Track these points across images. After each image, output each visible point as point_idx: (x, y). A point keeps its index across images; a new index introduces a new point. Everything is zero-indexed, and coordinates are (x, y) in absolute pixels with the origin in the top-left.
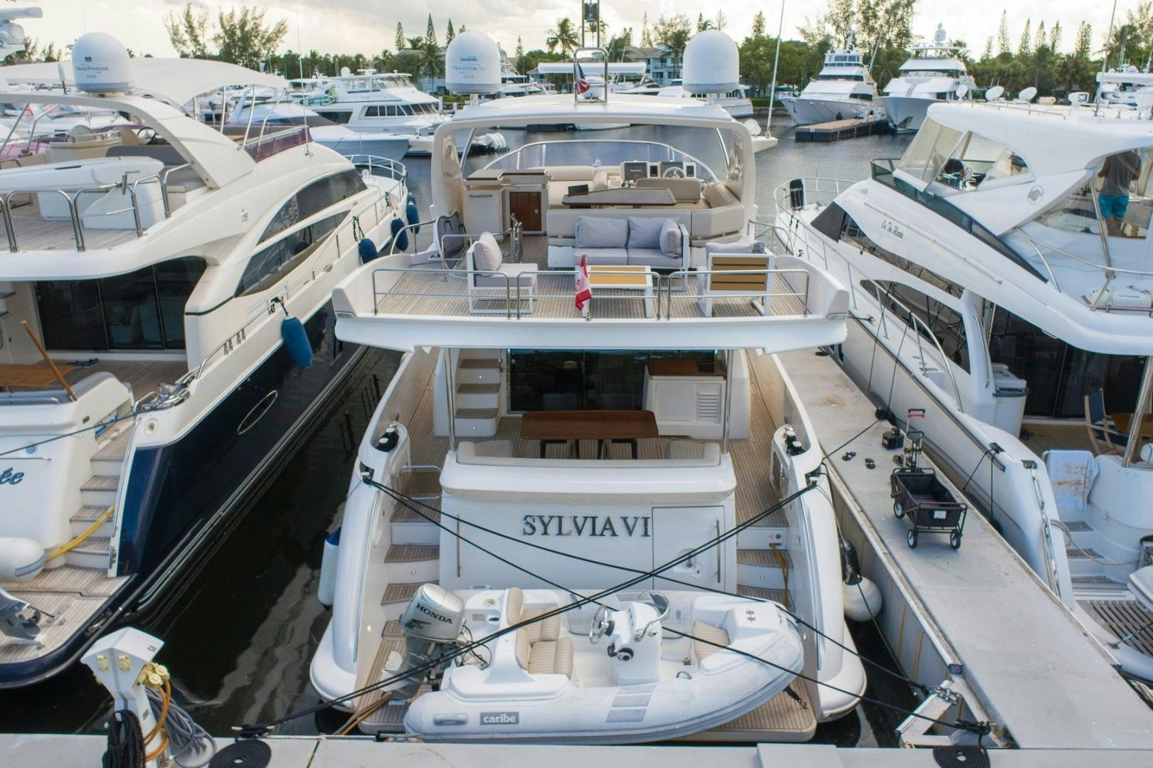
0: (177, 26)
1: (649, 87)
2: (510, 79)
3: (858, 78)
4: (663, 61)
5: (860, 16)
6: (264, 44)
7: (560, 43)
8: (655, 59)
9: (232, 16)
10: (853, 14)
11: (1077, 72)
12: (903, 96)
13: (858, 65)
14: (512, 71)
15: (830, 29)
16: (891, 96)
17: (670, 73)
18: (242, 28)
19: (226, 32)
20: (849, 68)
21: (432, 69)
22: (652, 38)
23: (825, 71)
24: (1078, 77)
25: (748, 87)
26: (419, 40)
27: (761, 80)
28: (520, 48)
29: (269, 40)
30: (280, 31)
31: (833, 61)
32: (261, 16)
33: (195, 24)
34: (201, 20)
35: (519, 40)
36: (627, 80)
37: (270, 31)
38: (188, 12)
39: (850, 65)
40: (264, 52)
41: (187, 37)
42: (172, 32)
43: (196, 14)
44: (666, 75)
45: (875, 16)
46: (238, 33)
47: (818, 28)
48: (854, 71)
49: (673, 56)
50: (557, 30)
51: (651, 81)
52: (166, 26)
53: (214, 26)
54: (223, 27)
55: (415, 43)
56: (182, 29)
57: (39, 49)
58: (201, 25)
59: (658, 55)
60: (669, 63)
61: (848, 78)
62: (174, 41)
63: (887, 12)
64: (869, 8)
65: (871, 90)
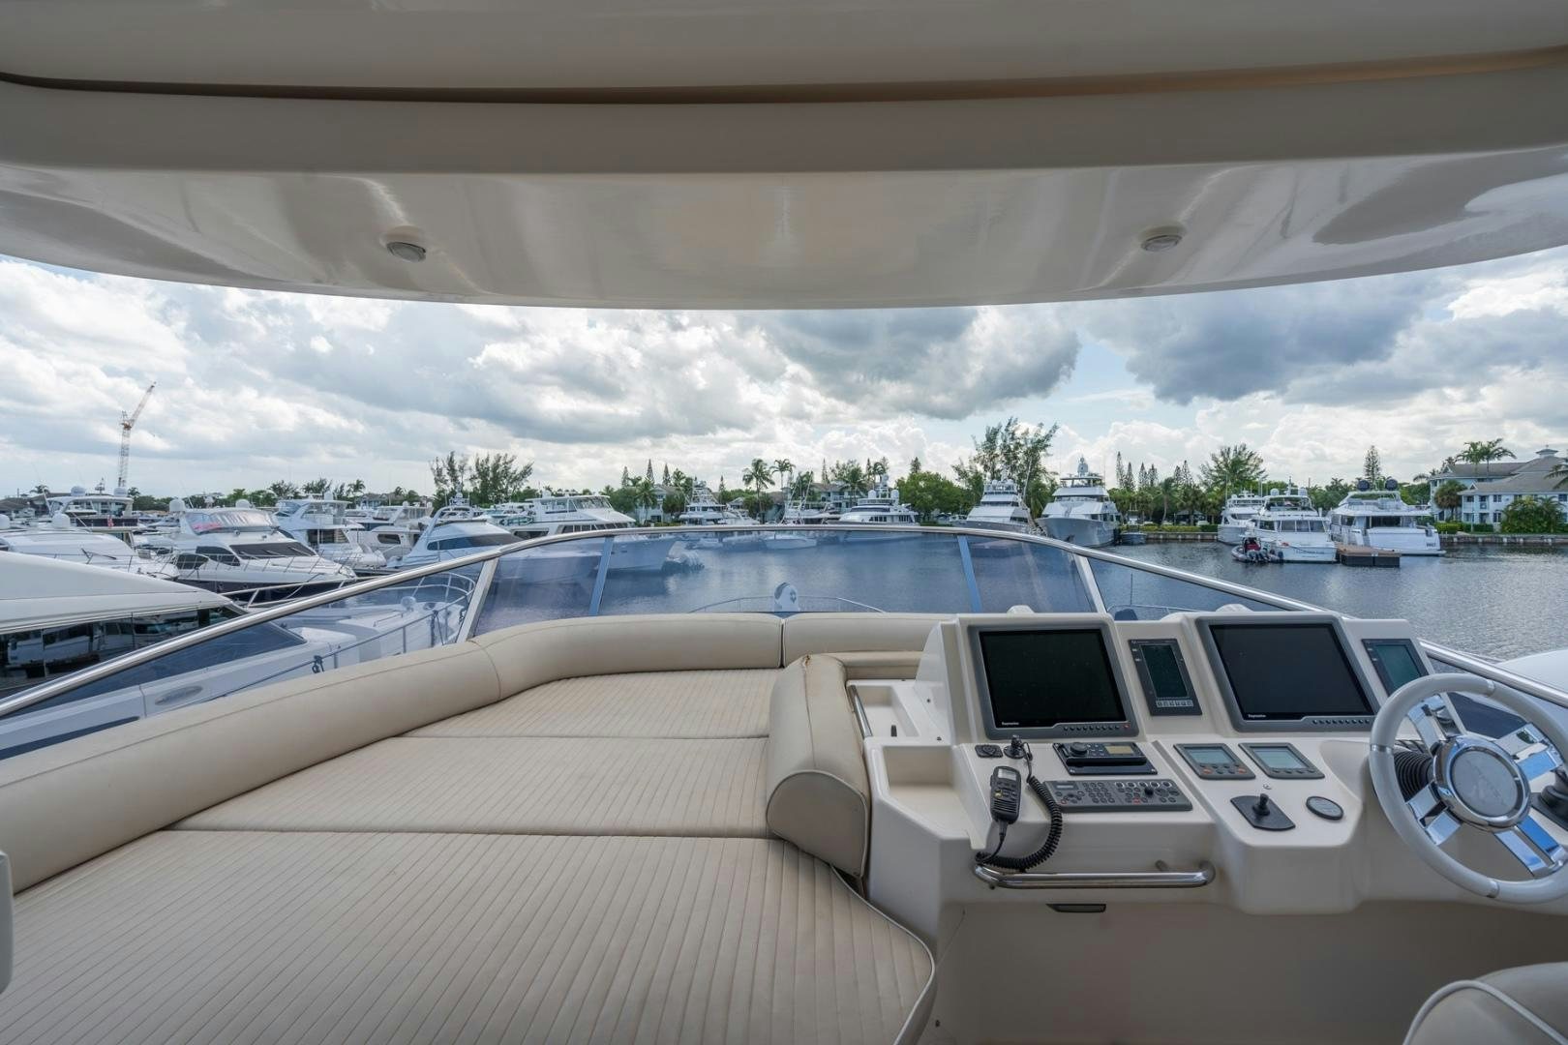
0: (441, 470)
1: (831, 513)
2: (712, 508)
3: (1015, 504)
4: (841, 493)
5: (1002, 457)
6: (512, 483)
7: (755, 480)
8: (835, 493)
9: (487, 460)
10: (997, 456)
11: (1197, 499)
12: (1061, 517)
13: (1013, 493)
14: (713, 500)
15: (980, 468)
16: (1050, 517)
17: (847, 503)
18: (494, 470)
19: (480, 473)
20: (1007, 496)
21: (647, 501)
22: (829, 478)
23: (985, 499)
24: (1198, 503)
25: (917, 513)
26: (639, 479)
27: (926, 508)
28: (722, 485)
29: (516, 479)
30: (527, 471)
31: (991, 490)
32: (511, 461)
33: (457, 467)
34: (462, 465)
35: (722, 479)
36: (813, 508)
37: (518, 472)
38: (451, 458)
39: (1007, 493)
40: (510, 489)
41: (448, 477)
42: (436, 473)
43: (457, 460)
44: (844, 504)
45: (1015, 458)
46: (491, 474)
47: (971, 468)
48: (1010, 498)
49: (850, 489)
50: (751, 469)
51: (833, 509)
52: (432, 469)
53: (470, 469)
54: (478, 470)
55: (635, 482)
56: (445, 472)
57: (333, 488)
58: (462, 469)
59: (838, 490)
60: (846, 495)
61: (1007, 503)
62: (436, 481)
63: (1026, 453)
64: (1009, 451)
65: (1026, 514)
